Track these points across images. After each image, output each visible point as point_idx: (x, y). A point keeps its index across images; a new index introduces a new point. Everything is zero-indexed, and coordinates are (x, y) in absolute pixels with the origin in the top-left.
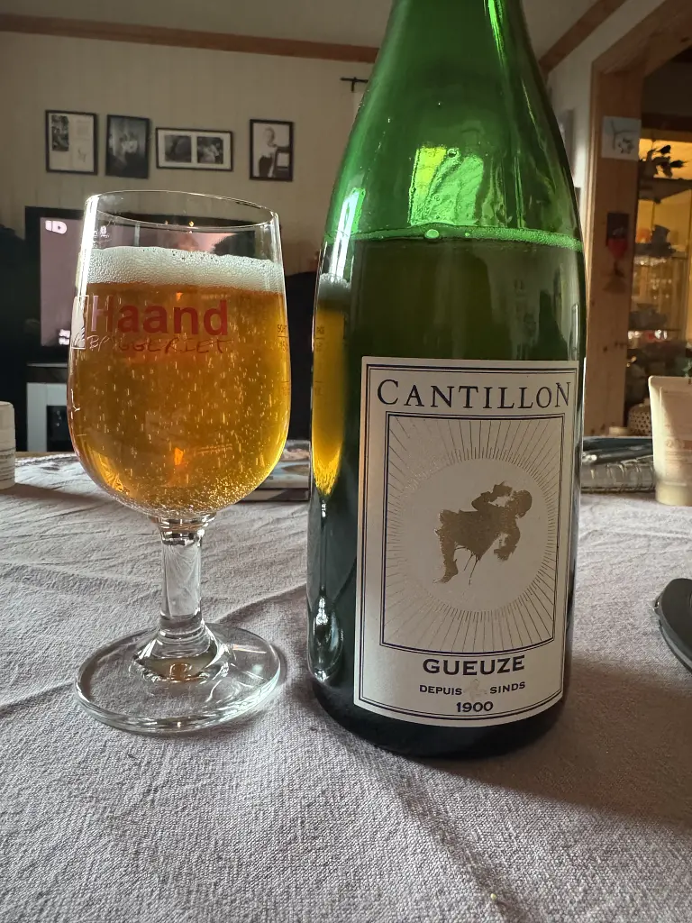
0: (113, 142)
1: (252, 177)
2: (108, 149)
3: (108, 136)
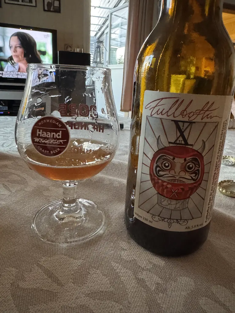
1: (45, 10)
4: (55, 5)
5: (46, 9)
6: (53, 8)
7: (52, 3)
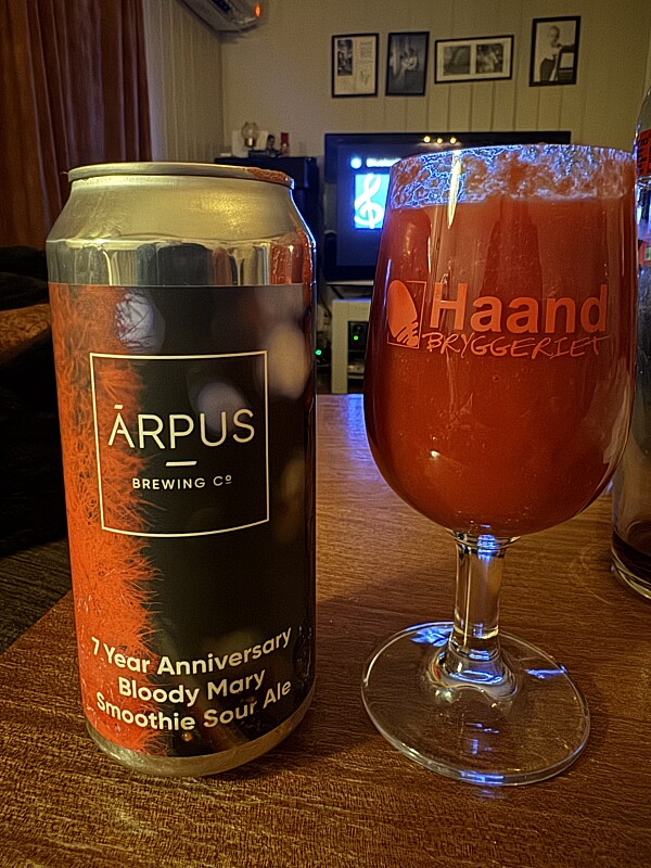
0: (394, 61)
2: (389, 68)
3: (389, 55)
4: (562, 66)
5: (537, 78)
6: (557, 74)
7: (554, 61)
